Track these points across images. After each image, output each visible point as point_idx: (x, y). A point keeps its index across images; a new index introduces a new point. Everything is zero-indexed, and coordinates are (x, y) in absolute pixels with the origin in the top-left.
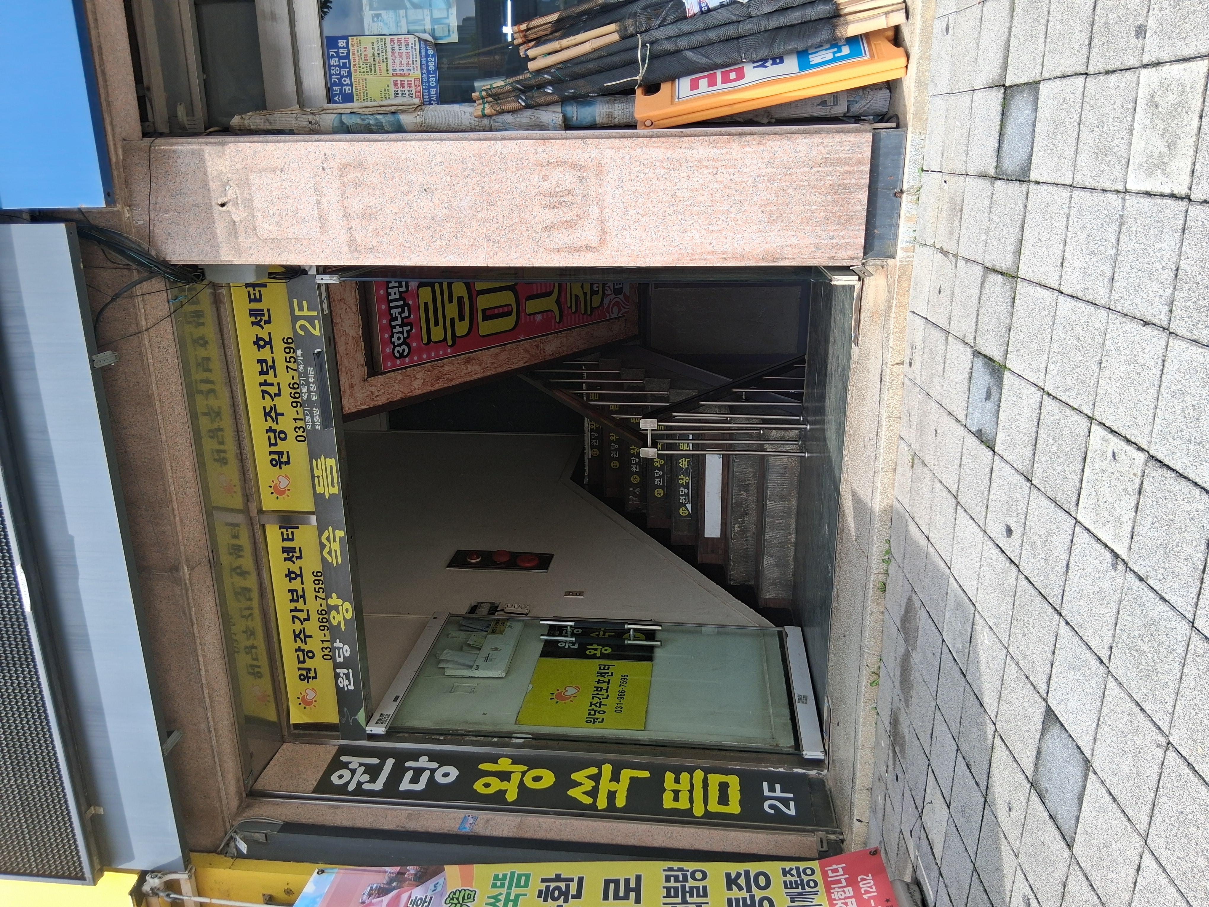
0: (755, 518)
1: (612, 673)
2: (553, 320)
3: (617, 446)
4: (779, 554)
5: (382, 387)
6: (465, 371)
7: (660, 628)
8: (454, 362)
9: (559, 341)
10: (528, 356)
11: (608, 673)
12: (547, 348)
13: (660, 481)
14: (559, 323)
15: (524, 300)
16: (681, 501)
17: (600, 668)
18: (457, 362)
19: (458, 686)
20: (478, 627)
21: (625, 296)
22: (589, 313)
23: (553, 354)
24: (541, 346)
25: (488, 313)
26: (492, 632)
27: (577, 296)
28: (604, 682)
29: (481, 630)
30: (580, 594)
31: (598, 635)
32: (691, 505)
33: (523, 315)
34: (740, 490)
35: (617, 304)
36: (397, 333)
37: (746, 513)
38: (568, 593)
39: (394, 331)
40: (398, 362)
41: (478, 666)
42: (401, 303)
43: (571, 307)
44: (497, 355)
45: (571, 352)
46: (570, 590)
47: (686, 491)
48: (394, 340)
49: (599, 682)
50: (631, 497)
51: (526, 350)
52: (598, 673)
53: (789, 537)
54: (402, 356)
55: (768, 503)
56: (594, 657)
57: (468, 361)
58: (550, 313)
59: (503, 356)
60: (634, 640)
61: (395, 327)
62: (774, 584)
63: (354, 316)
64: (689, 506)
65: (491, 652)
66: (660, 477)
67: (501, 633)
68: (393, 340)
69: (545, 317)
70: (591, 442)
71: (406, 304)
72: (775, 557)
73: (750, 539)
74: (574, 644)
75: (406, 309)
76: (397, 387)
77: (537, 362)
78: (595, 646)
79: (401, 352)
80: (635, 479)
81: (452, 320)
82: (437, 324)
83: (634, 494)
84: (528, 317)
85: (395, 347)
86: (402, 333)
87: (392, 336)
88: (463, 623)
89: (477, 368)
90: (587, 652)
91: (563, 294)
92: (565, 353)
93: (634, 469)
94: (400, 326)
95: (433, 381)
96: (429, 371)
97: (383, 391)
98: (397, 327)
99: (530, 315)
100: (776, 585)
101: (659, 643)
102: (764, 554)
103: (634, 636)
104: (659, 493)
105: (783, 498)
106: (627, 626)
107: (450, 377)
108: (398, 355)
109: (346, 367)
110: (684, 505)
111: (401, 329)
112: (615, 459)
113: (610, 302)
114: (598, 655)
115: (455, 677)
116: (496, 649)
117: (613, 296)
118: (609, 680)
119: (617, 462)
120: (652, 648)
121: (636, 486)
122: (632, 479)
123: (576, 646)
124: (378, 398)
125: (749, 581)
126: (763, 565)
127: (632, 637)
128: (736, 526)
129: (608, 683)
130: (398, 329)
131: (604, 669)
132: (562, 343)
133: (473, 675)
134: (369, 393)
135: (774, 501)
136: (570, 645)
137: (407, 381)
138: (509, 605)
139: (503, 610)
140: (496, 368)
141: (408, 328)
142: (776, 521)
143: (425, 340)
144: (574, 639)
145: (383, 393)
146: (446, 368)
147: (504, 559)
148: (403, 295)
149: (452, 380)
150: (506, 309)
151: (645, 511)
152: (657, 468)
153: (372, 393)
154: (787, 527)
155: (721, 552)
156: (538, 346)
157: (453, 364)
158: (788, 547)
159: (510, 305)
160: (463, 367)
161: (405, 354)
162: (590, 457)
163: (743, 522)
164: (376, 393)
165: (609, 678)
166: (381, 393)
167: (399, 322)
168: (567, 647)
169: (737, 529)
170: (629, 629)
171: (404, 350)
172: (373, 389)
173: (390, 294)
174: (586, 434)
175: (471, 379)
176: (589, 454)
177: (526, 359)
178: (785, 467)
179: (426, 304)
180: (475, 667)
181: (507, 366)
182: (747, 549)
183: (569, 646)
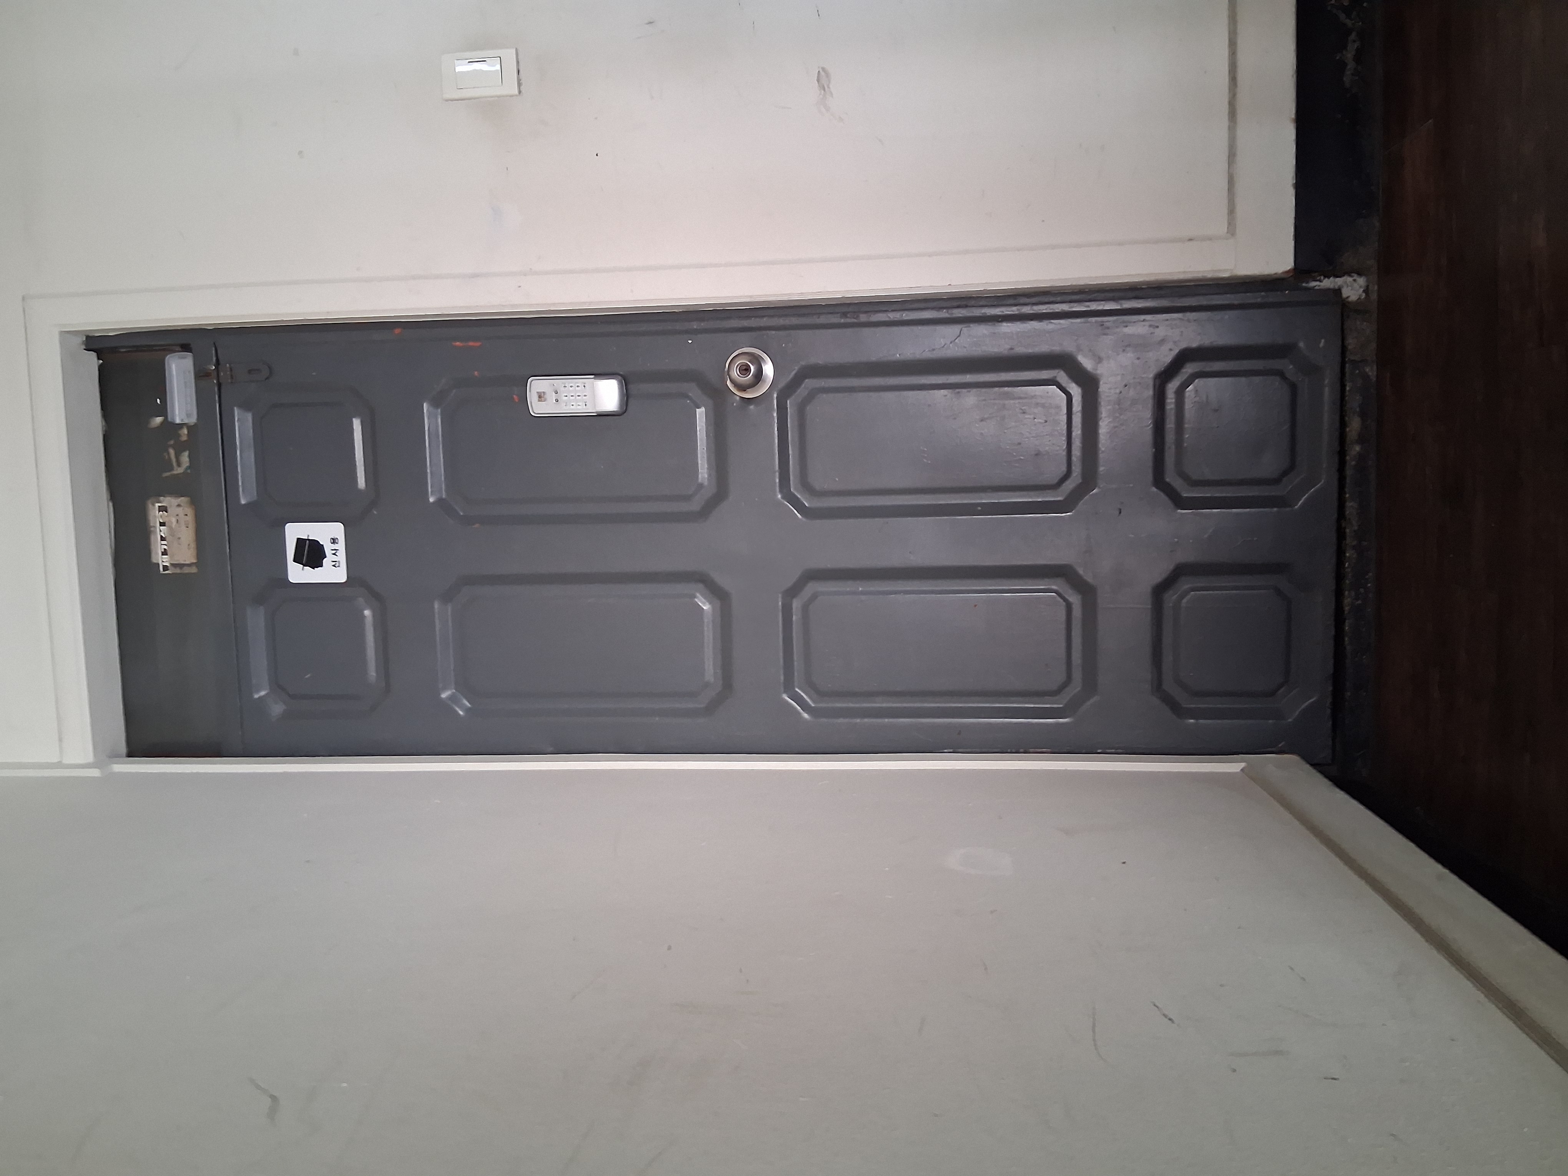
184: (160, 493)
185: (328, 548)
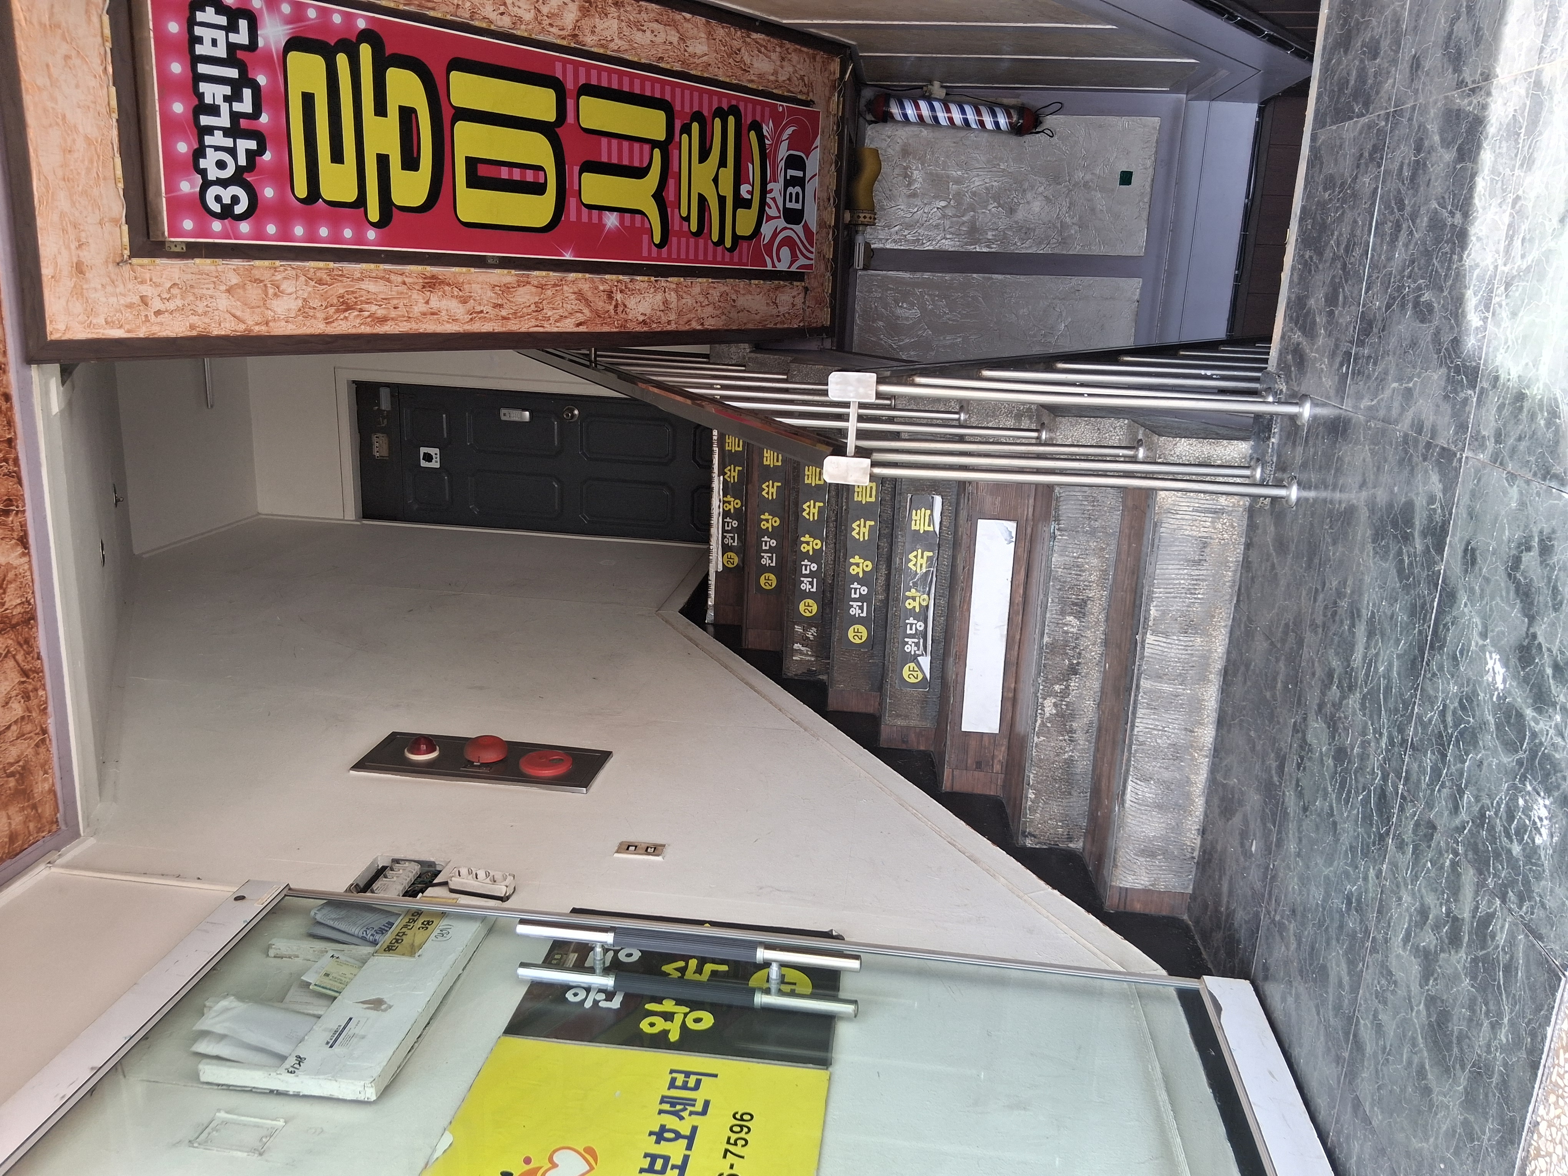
0: (1097, 685)
1: (707, 1104)
2: (645, 238)
3: (773, 543)
4: (1166, 775)
5: (175, 291)
6: (420, 307)
7: (854, 964)
8: (393, 277)
9: (659, 297)
10: (586, 311)
11: (692, 1102)
12: (631, 303)
13: (861, 608)
14: (660, 246)
15: (576, 169)
16: (907, 649)
17: (672, 1085)
18: (400, 279)
19: (225, 1123)
20: (355, 930)
21: (806, 228)
22: (728, 243)
23: (644, 322)
24: (619, 296)
25: (483, 171)
26: (389, 949)
27: (702, 199)
28: (678, 1136)
29: (364, 939)
30: (655, 849)
31: (682, 971)
32: (929, 658)
33: (572, 202)
34: (1063, 613)
35: (788, 242)
36: (217, 148)
37: (1073, 670)
38: (627, 847)
39: (208, 140)
40: (217, 226)
41: (300, 1060)
42: (233, 73)
43: (687, 219)
44: (507, 289)
45: (687, 328)
46: (631, 838)
47: (920, 626)
48: (208, 163)
49: (660, 1135)
50: (797, 646)
51: (580, 296)
52: (663, 1100)
53: (1199, 731)
54: (227, 212)
55: (1150, 638)
56: (660, 1042)
57: (431, 284)
58: (638, 217)
59: (525, 296)
60: (781, 993)
61: (210, 130)
62: (1149, 852)
63: (93, 83)
64: (925, 662)
65: (359, 1012)
66: (862, 598)
67: (412, 951)
68: (203, 163)
69: (627, 223)
70: (724, 537)
71: (245, 81)
72: (1158, 782)
73: (1080, 736)
74: (610, 996)
75: (247, 93)
76: (223, 302)
77: (606, 329)
78: (668, 1006)
79: (227, 200)
80: (808, 608)
81: (383, 161)
82: (337, 157)
83: (805, 641)
84: (585, 211)
85: (206, 184)
86: (232, 152)
87: (199, 152)
88: (319, 917)
89: (452, 306)
90: (644, 1025)
91: (671, 182)
92: (672, 327)
93: (805, 586)
94: (227, 133)
95: (331, 310)
96: (320, 282)
97: (179, 302)
98: (218, 134)
99: (590, 207)
100: (1152, 855)
101: (849, 1008)
102: (1127, 771)
103: (782, 980)
104: (858, 634)
105: (1190, 627)
106: (762, 954)
107: (381, 312)
108: (216, 208)
109: (62, 215)
110: (914, 658)
111: (228, 142)
112: (770, 569)
113: (775, 234)
114: (674, 1036)
115: (228, 1088)
116: (377, 1004)
117: (781, 223)
118: (694, 1129)
119: (772, 577)
120: (827, 1021)
121: (808, 622)
122: (802, 607)
123: (616, 1003)
124: (160, 318)
125: (1070, 839)
126: (1122, 803)
127: (774, 986)
128: (1049, 704)
129: (691, 1139)
130: (218, 139)
131: (685, 1087)
132: (665, 302)
133: (281, 1087)
134: (136, 299)
135: (1166, 635)
136: (602, 996)
137: (254, 293)
138: (464, 871)
139: (445, 884)
140: (504, 318)
141: (252, 145)
142: (1166, 687)
143: (301, 190)
144: (609, 982)
145: (181, 310)
146: (370, 286)
147: (490, 756)
148: (240, 54)
149: (384, 320)
150: (530, 176)
151: (824, 677)
152: (856, 578)
153: (144, 300)
154: (1195, 706)
155: (997, 767)
156: (610, 295)
157: (388, 280)
158: (1193, 759)
159: (540, 168)
160: (415, 295)
161: (239, 209)
162: (720, 569)
163: (1065, 693)
164: (157, 304)
165: (696, 1120)
166: (171, 306)
167: (224, 121)
168: (588, 1004)
169: (1049, 707)
170: (767, 964)
171: (235, 200)
172: (147, 290)
173: (200, 40)
174: (714, 521)
175: (439, 329)
176: (717, 562)
177: (581, 318)
178: (1204, 545)
179: (308, 100)
180: (292, 1060)
181: (533, 322)
182: (1070, 762)
183: (596, 1002)
184: (375, 433)
185: (434, 456)
